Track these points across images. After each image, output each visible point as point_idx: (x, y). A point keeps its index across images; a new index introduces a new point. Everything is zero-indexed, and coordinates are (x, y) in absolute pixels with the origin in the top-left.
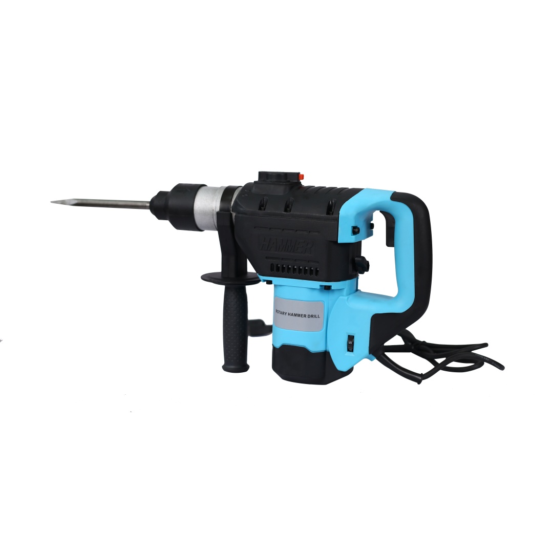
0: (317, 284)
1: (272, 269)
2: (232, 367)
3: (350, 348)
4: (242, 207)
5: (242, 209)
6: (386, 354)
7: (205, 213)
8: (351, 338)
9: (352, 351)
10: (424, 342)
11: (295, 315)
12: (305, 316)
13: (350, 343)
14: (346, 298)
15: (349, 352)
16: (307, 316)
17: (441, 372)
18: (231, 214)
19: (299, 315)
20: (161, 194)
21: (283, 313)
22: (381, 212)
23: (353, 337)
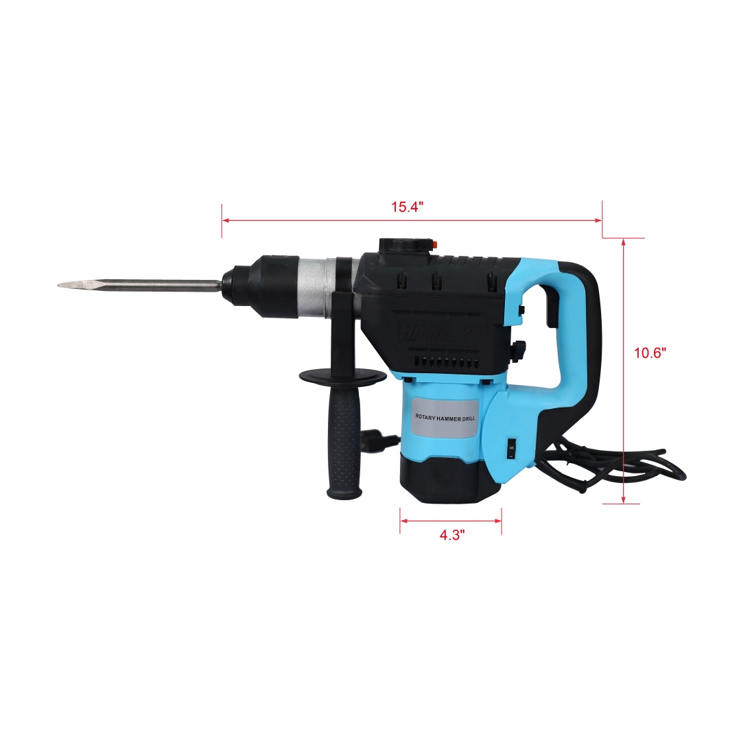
0: (476, 379)
1: (417, 363)
2: (341, 492)
3: (511, 454)
4: (374, 286)
5: (374, 288)
6: (550, 462)
7: (312, 294)
8: (512, 442)
9: (514, 458)
10: (584, 447)
11: (447, 419)
12: (459, 419)
13: (512, 448)
14: (506, 393)
15: (509, 460)
16: (461, 420)
17: (603, 482)
18: (353, 295)
19: (451, 419)
20: (238, 270)
21: (430, 418)
22: (541, 286)
23: (515, 440)
